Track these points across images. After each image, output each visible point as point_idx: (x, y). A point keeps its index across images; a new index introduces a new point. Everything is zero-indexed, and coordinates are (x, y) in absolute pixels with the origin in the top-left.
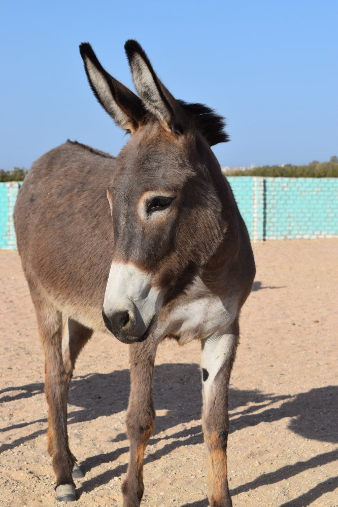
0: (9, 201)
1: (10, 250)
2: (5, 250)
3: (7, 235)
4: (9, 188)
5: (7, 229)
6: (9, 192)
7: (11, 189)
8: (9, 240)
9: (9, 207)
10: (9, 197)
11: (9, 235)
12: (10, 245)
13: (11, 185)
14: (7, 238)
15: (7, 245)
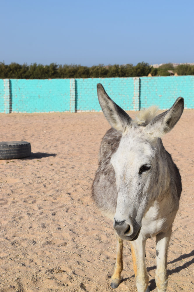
0: (134, 87)
1: (134, 111)
2: (132, 111)
3: (133, 103)
4: (134, 80)
5: (133, 100)
6: (134, 82)
7: (135, 81)
8: (134, 106)
9: (134, 89)
10: (134, 85)
11: (134, 104)
12: (134, 108)
13: (136, 79)
14: (133, 105)
15: (133, 108)
